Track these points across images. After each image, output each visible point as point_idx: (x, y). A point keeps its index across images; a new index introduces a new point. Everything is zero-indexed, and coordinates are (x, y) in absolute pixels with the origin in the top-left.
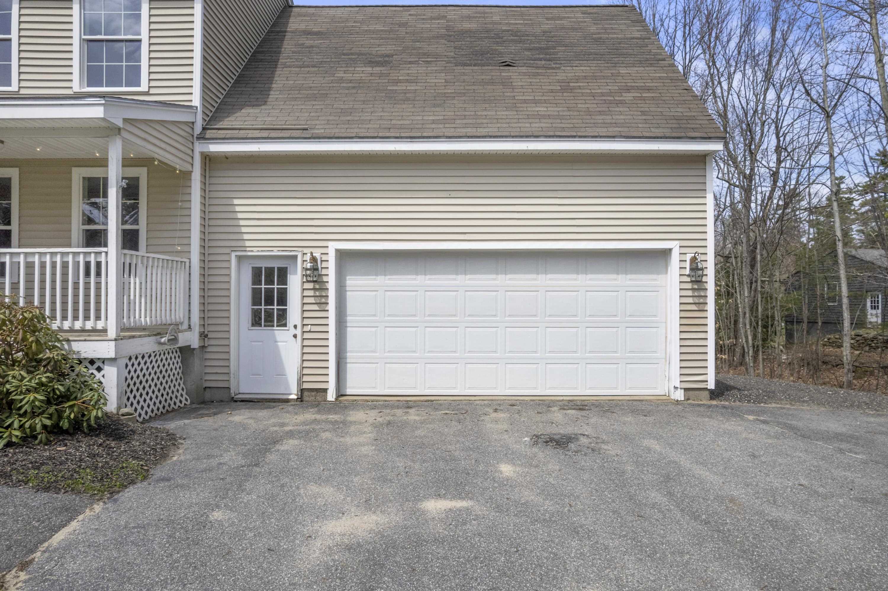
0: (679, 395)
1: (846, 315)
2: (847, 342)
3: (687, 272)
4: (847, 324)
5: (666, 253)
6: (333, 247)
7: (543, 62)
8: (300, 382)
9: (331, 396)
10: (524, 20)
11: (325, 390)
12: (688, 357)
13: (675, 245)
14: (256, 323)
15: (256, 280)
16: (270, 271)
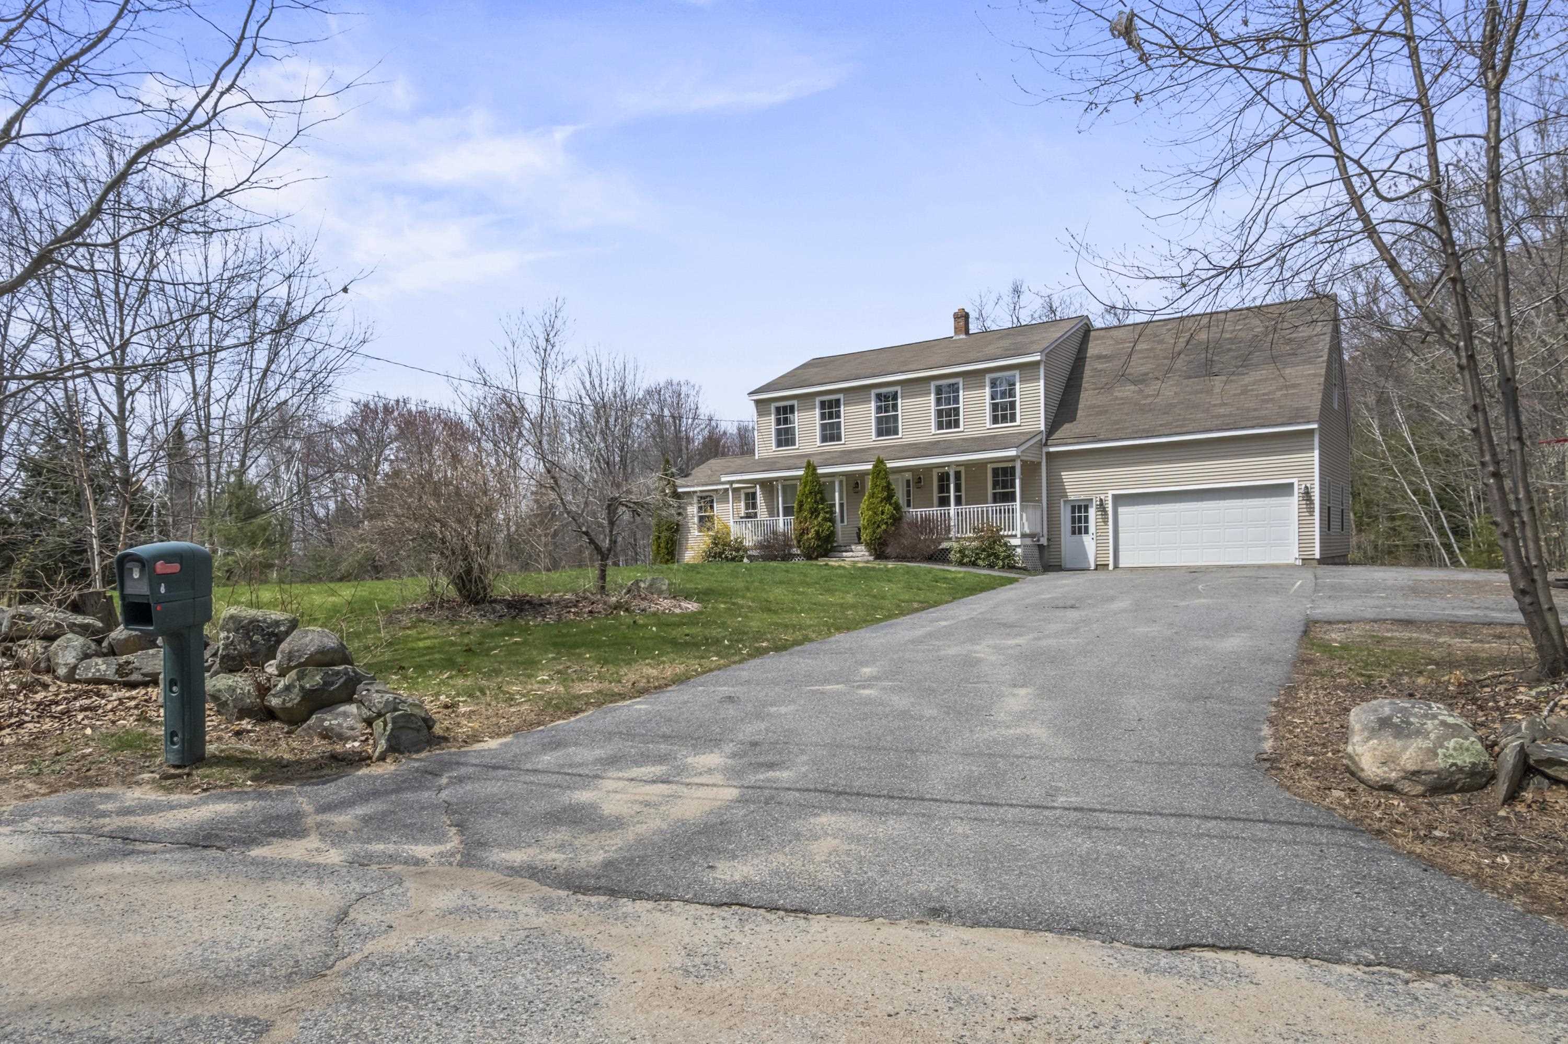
0: (1299, 562)
3: (1304, 494)
5: (1291, 485)
6: (1111, 493)
7: (1240, 369)
8: (1096, 561)
9: (1111, 567)
11: (1108, 564)
12: (1304, 541)
13: (1295, 481)
14: (1074, 533)
15: (1073, 512)
16: (1080, 507)
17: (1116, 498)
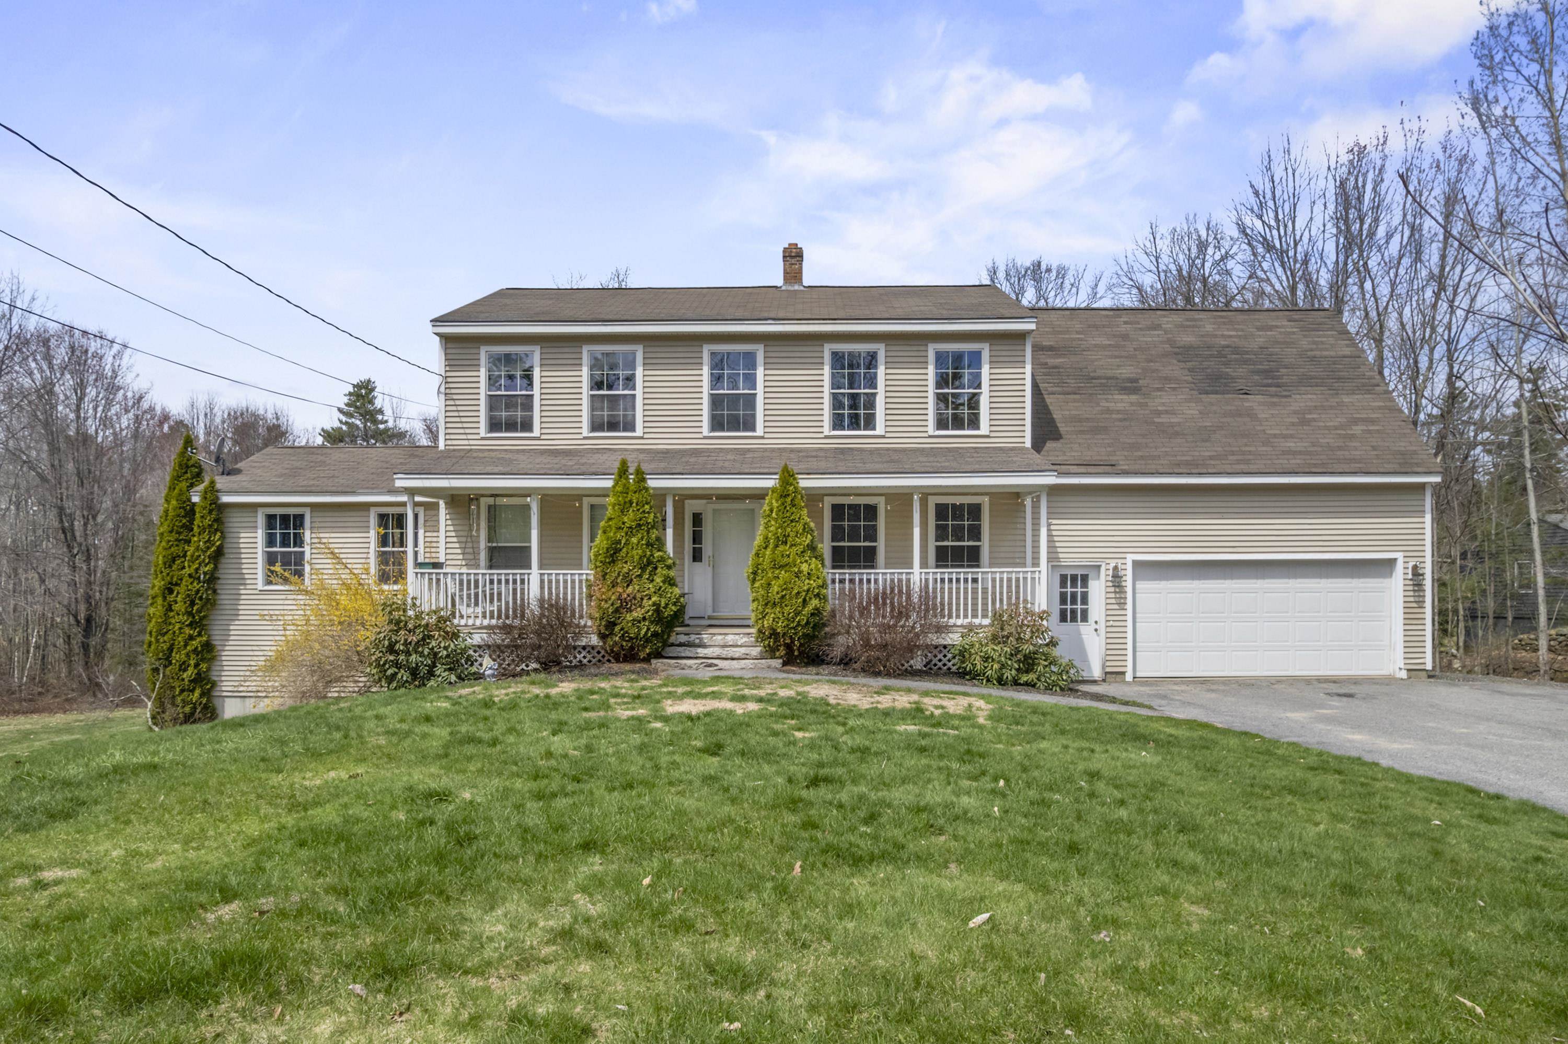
0: (1403, 674)
1: (1542, 609)
2: (1543, 643)
3: (1410, 576)
4: (1543, 619)
5: (1392, 562)
6: (1130, 558)
7: (1274, 389)
8: (1104, 667)
9: (1129, 677)
10: (1237, 330)
11: (1123, 673)
12: (1411, 645)
13: (1399, 556)
14: (1063, 618)
15: (1063, 583)
16: (1074, 578)
17: (1136, 564)
